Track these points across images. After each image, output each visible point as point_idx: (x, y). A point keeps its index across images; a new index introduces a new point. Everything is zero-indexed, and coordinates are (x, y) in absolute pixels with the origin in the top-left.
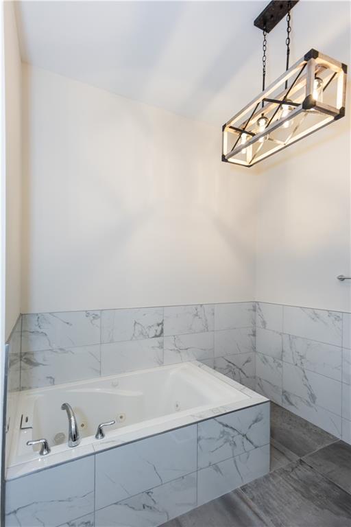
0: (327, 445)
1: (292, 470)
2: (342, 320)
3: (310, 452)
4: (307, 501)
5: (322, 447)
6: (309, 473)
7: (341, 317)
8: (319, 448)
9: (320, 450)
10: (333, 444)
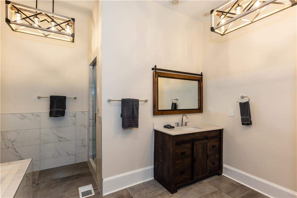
0: (38, 175)
1: (39, 188)
2: (40, 116)
3: (36, 180)
4: (55, 188)
5: (37, 176)
6: (45, 184)
7: (39, 115)
8: (37, 177)
9: (38, 177)
10: (39, 173)
